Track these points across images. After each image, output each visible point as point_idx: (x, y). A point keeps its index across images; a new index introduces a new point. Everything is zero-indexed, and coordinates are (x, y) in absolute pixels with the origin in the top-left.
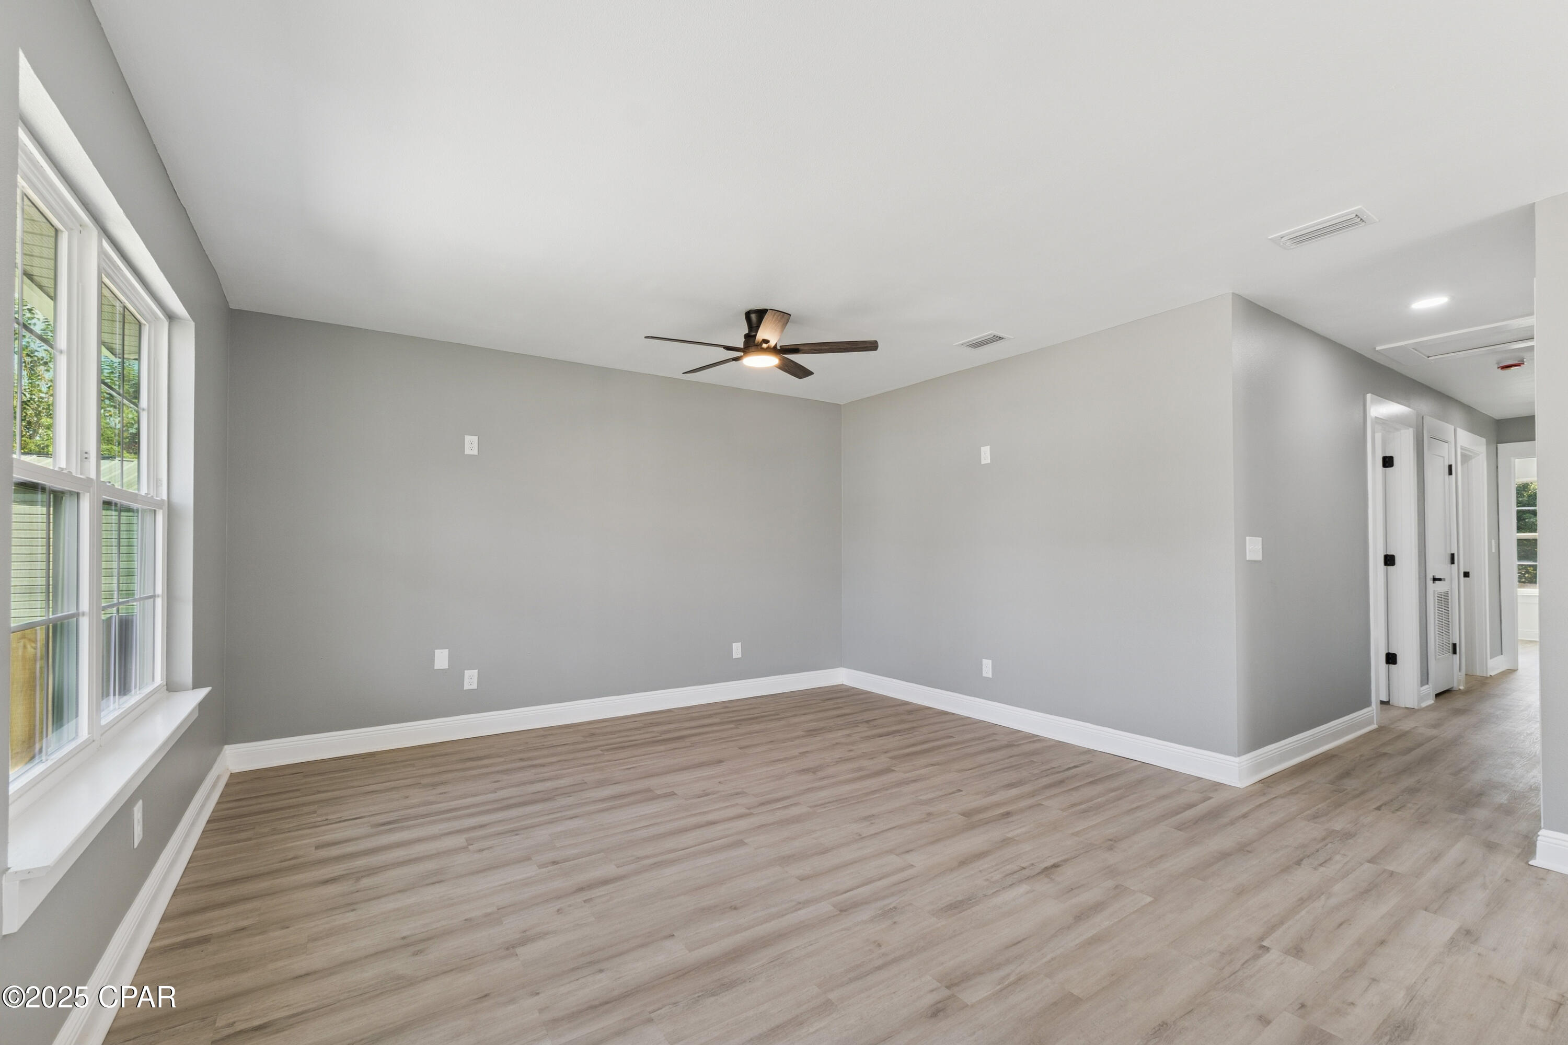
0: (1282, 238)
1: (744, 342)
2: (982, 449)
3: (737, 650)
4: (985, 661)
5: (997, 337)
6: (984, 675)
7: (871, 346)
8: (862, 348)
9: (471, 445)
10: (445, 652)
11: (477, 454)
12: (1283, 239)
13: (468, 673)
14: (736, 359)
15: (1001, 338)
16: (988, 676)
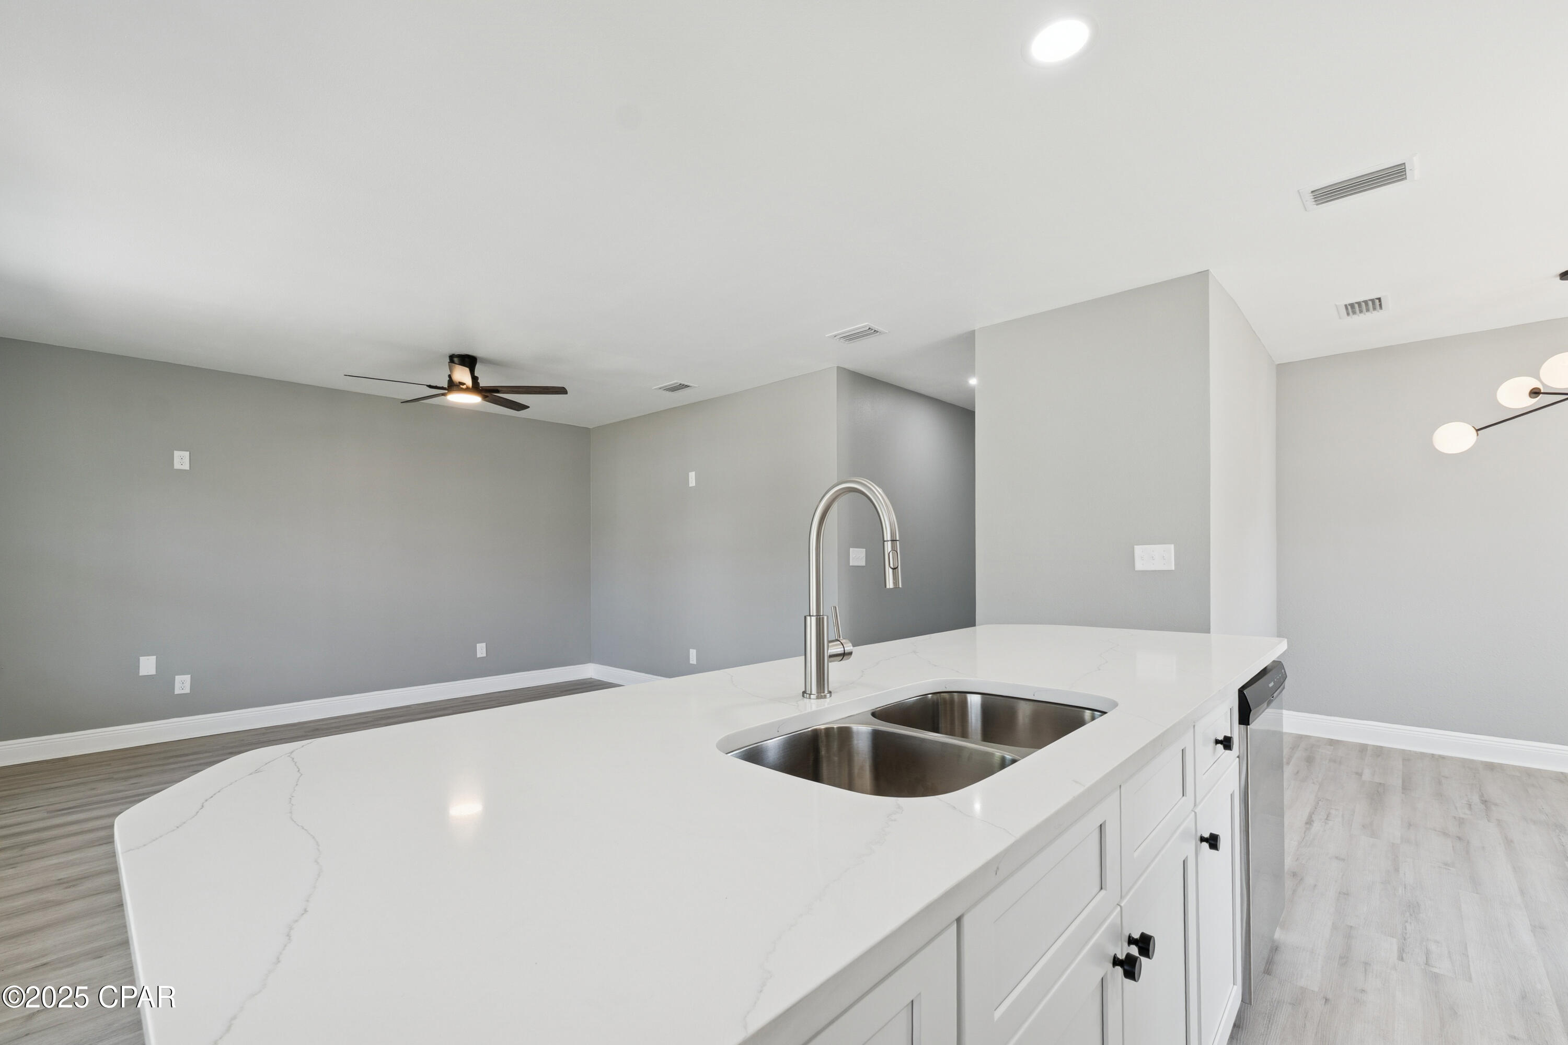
0: (835, 336)
1: (449, 380)
2: (690, 473)
3: (481, 650)
4: (691, 651)
5: (683, 385)
6: (691, 662)
7: (562, 391)
8: (552, 392)
9: (181, 460)
10: (153, 659)
11: (189, 469)
12: (836, 338)
13: (178, 679)
14: (443, 395)
15: (688, 386)
16: (693, 663)
